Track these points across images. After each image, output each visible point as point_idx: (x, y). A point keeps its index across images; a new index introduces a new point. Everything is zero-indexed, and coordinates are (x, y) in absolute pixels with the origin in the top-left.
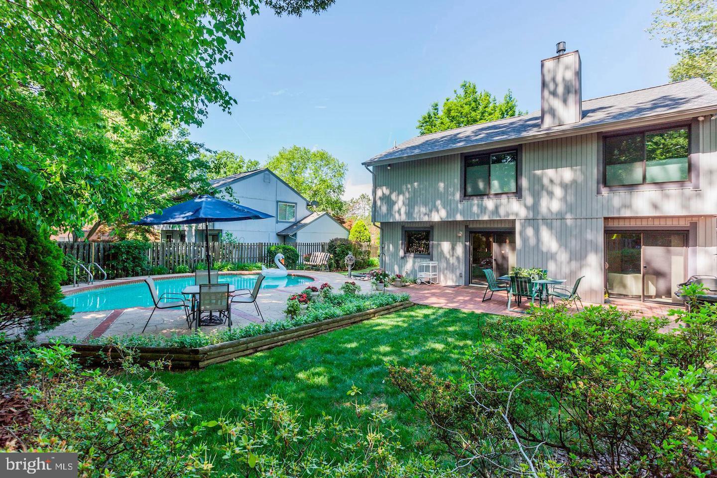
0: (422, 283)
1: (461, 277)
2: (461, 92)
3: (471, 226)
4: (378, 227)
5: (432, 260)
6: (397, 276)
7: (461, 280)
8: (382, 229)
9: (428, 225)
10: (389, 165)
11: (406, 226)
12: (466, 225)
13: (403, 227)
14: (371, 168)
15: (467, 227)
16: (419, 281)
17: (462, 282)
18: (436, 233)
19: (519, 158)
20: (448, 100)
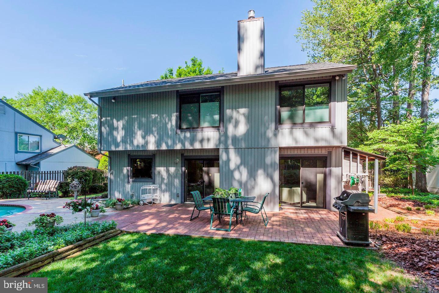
0: (144, 204)
1: (178, 196)
2: (190, 64)
3: (186, 154)
4: (106, 156)
5: (154, 183)
6: (118, 200)
7: (178, 200)
8: (110, 157)
9: (151, 154)
10: (114, 98)
11: (132, 154)
12: (182, 153)
13: (129, 155)
14: (96, 99)
15: (182, 155)
16: (142, 202)
17: (179, 201)
18: (157, 160)
19: (221, 98)
20: (180, 68)
